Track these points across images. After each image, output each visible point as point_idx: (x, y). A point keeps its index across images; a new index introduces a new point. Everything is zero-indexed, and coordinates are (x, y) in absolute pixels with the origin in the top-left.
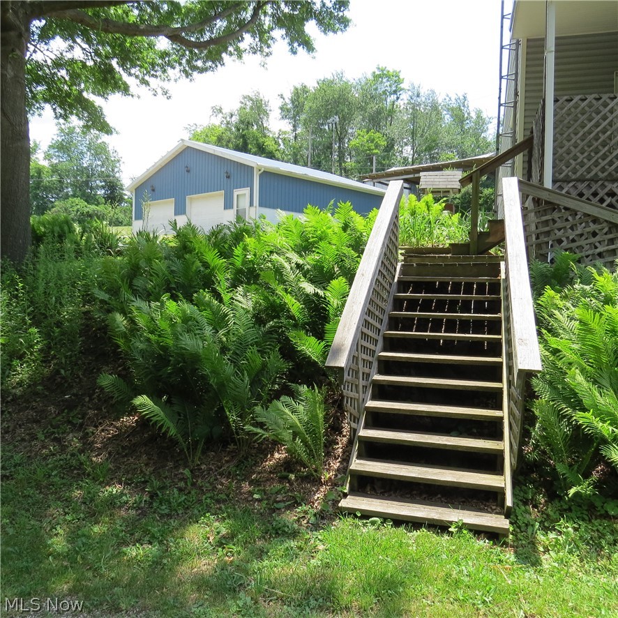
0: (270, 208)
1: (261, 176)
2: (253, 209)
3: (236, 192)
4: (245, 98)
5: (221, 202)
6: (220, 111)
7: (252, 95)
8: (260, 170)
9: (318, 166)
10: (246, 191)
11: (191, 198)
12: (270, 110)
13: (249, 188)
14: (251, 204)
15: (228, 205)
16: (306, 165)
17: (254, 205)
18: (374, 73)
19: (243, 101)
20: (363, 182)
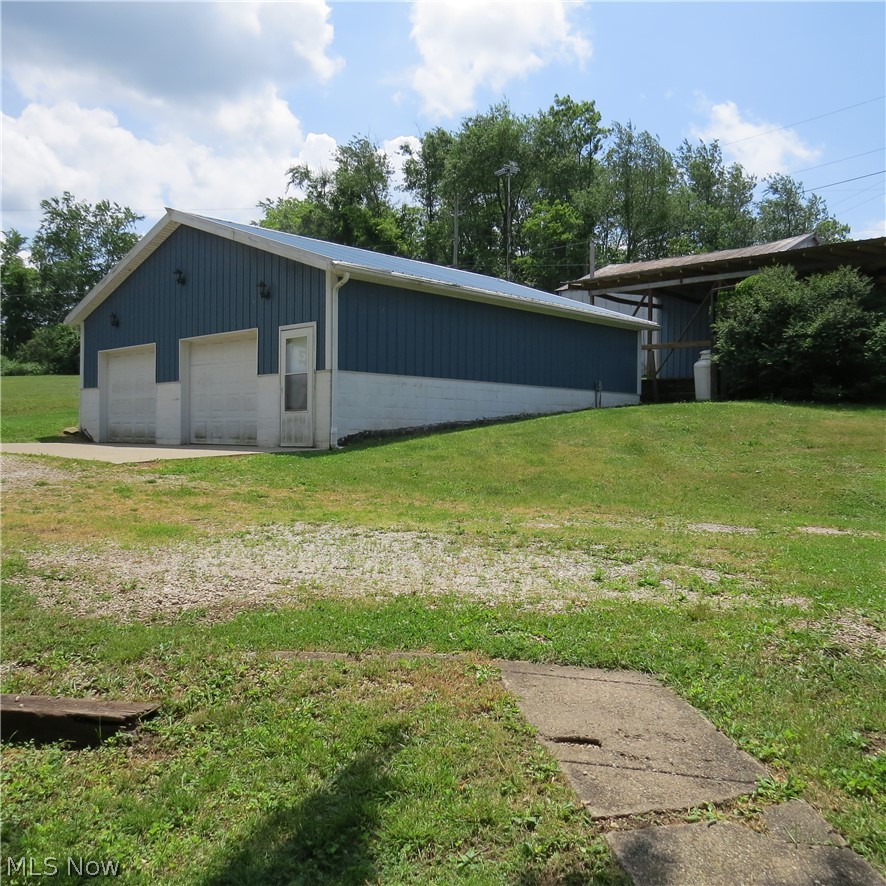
0: (367, 370)
1: (343, 292)
2: (323, 376)
3: (285, 333)
4: (344, 151)
5: (250, 354)
6: (306, 175)
7: (356, 148)
8: (340, 278)
9: (468, 264)
10: (308, 330)
11: (191, 343)
12: (388, 172)
13: (314, 324)
14: (320, 364)
15: (267, 363)
16: (448, 262)
17: (328, 366)
18: (552, 108)
19: (341, 157)
20: (558, 293)
